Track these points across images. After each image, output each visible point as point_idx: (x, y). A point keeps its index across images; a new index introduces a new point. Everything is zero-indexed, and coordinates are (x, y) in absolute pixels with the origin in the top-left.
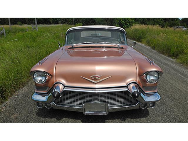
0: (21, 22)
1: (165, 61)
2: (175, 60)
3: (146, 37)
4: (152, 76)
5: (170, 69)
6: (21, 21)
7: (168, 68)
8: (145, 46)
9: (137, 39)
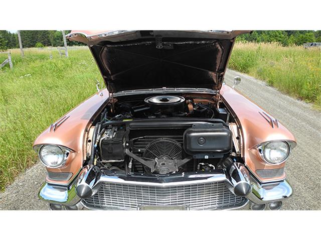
0: (41, 43)
1: (292, 108)
2: (310, 106)
3: (257, 64)
4: (275, 149)
5: (303, 123)
6: (42, 41)
7: (299, 121)
8: (255, 81)
9: (240, 69)
